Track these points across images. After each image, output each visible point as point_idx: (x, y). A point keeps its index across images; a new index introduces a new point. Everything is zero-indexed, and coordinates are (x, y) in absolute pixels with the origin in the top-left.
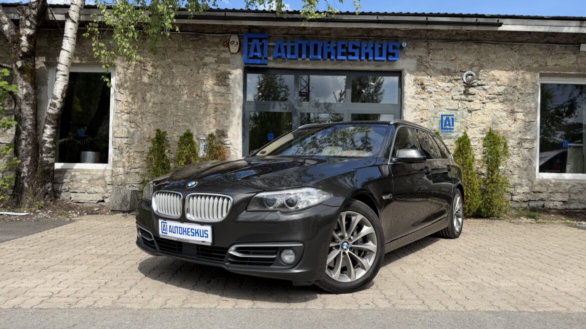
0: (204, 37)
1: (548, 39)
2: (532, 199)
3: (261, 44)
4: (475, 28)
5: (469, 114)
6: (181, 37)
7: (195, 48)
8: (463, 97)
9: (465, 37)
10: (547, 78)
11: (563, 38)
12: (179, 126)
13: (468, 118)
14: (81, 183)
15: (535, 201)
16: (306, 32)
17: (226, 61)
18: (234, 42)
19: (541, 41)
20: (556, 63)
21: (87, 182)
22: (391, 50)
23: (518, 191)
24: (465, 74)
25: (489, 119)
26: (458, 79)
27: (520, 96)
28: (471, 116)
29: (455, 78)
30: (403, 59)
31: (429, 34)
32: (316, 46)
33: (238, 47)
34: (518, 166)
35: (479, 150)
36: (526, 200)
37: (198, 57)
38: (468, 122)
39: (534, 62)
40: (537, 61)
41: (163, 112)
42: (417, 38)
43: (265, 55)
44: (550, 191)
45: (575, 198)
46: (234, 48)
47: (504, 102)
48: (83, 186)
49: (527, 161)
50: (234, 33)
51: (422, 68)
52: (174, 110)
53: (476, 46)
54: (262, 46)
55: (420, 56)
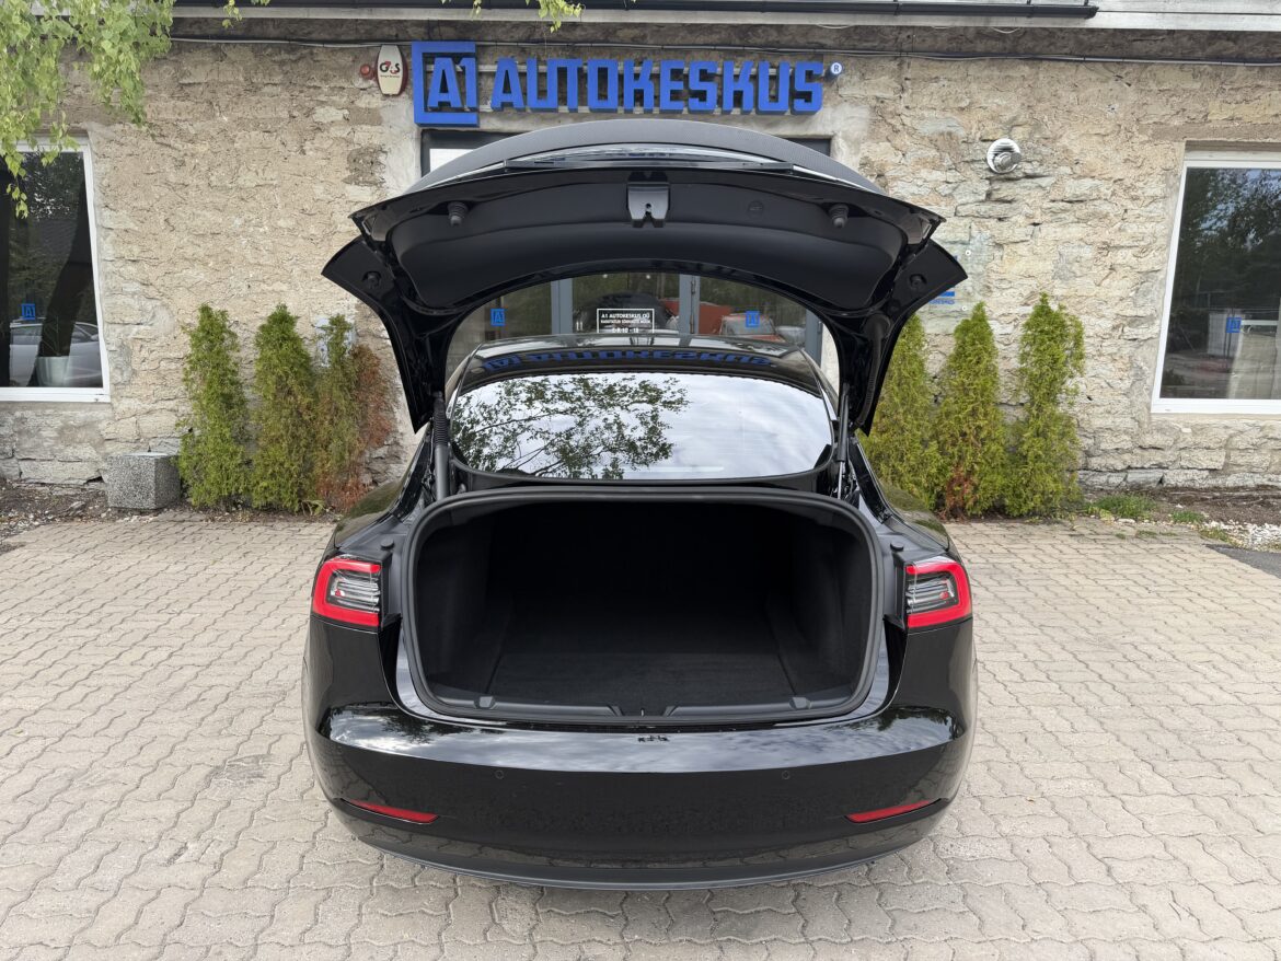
0: (312, 54)
1: (1218, 46)
2: (1134, 465)
3: (459, 68)
4: (1022, 23)
5: (998, 254)
6: (250, 54)
7: (289, 84)
8: (984, 208)
9: (999, 45)
10: (1205, 155)
11: (1257, 44)
12: (263, 292)
13: (992, 265)
14: (40, 437)
15: (1143, 468)
16: (578, 33)
17: (373, 118)
18: (388, 64)
19: (1200, 54)
20: (1230, 114)
21: (56, 434)
22: (801, 85)
23: (1103, 446)
24: (993, 147)
25: (1049, 266)
26: (973, 161)
27: (1132, 206)
28: (1002, 258)
29: (966, 159)
30: (835, 106)
31: (904, 36)
32: (603, 73)
33: (400, 79)
34: (1108, 384)
35: (1014, 346)
36: (1120, 466)
37: (300, 107)
38: (993, 276)
39: (1173, 112)
40: (1184, 110)
41: (220, 259)
42: (873, 48)
43: (471, 102)
44: (1182, 445)
45: (1239, 462)
46: (390, 82)
47: (1088, 220)
48: (45, 444)
49: (1132, 373)
50: (388, 40)
51: (884, 130)
52: (249, 254)
53: (1025, 70)
54: (461, 75)
55: (877, 98)
